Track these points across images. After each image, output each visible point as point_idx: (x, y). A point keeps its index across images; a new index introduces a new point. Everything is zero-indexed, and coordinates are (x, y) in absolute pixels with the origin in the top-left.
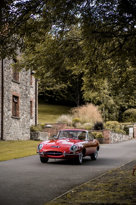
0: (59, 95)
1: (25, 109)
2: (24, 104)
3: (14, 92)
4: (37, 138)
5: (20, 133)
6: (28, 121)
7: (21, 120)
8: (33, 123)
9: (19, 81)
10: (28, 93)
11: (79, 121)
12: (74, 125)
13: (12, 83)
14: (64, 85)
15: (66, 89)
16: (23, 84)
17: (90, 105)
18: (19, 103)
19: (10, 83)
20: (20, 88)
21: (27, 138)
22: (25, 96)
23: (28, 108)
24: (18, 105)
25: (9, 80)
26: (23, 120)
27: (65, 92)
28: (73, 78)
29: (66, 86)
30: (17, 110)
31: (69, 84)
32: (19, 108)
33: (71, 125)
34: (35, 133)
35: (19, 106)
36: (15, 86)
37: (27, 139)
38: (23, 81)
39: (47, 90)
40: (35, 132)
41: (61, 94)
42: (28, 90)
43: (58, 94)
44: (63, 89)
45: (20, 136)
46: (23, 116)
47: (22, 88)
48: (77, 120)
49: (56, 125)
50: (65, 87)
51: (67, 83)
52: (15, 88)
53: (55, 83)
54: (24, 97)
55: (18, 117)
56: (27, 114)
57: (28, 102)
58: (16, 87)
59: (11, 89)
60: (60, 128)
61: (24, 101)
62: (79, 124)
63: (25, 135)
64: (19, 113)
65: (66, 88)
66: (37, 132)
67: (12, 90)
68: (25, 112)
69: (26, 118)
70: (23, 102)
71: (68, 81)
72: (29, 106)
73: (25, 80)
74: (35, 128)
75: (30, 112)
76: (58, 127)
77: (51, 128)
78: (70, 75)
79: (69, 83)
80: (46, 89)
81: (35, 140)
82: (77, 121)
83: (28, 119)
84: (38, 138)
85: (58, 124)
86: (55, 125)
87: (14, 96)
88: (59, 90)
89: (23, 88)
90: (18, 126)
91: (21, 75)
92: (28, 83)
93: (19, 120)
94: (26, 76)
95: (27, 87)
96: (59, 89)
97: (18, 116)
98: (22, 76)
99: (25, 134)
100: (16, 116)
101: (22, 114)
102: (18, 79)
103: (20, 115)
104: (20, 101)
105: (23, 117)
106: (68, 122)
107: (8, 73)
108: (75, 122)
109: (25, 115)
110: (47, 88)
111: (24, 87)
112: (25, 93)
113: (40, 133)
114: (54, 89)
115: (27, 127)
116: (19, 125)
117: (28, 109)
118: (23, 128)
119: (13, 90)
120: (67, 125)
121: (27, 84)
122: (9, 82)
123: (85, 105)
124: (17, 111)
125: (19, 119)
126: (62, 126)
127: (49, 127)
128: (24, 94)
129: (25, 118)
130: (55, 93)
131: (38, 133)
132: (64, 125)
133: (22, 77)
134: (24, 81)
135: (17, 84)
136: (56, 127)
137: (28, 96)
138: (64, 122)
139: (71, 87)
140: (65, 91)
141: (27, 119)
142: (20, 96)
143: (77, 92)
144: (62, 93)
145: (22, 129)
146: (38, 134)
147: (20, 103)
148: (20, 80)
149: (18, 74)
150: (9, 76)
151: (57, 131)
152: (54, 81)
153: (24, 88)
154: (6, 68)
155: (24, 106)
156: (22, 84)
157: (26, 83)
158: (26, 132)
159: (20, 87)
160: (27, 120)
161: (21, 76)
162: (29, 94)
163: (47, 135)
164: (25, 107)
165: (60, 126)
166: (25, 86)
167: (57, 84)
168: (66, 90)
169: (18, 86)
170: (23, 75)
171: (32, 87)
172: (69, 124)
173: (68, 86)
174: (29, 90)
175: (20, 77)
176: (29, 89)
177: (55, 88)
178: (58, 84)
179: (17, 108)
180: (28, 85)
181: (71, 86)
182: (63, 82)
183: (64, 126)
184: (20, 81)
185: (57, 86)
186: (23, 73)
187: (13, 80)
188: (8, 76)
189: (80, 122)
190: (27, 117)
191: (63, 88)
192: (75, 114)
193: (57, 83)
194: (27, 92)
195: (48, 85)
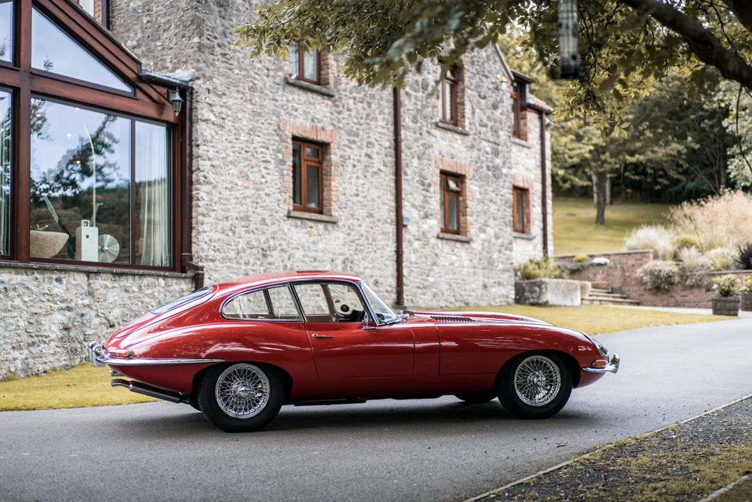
0: (665, 176)
1: (491, 210)
2: (487, 197)
3: (447, 159)
4: (539, 297)
5: (473, 286)
6: (503, 249)
7: (473, 245)
8: (533, 253)
9: (463, 127)
10: (504, 163)
11: (693, 244)
12: (675, 257)
13: (438, 133)
14: (675, 147)
15: (683, 157)
16: (482, 136)
17: (735, 196)
18: (468, 193)
19: (428, 132)
20: (472, 147)
21: (502, 299)
22: (490, 173)
23: (503, 207)
24: (465, 201)
25: (425, 123)
26: (486, 244)
27: (681, 166)
28: (702, 125)
29: (681, 148)
30: (461, 214)
31: (691, 142)
32: (467, 207)
33: (668, 256)
34: (534, 284)
35: (468, 202)
36: (450, 141)
37: (504, 303)
38: (479, 128)
39: (627, 162)
40: (532, 281)
41: (672, 173)
42: (501, 155)
43: (661, 173)
44: (674, 156)
45: (473, 294)
46: (484, 232)
47: (479, 147)
48: (687, 242)
49: (622, 256)
50: (679, 152)
51: (686, 138)
52: (449, 148)
53: (652, 142)
54: (487, 177)
55: (466, 235)
56: (498, 225)
57: (504, 191)
58: (455, 146)
59: (435, 152)
60: (633, 266)
61: (486, 188)
62: (693, 251)
63: (494, 290)
64: (466, 223)
65: (684, 154)
66: (538, 280)
67: (437, 153)
68: (491, 222)
69: (497, 237)
70: (483, 191)
71: (688, 133)
72: (506, 202)
73: (490, 124)
74: (534, 269)
75: (510, 221)
76: (627, 263)
77: (606, 268)
78: (692, 117)
79: (690, 139)
80: (625, 162)
81: (532, 304)
82: (686, 244)
83: (506, 242)
84: (542, 297)
85: (626, 256)
86: (617, 257)
87: (445, 174)
88: (666, 162)
89: (481, 146)
90: (466, 263)
91: (473, 108)
92: (501, 133)
93: (466, 246)
94: (492, 113)
95: (498, 145)
96: (664, 159)
97: (465, 233)
98: (477, 111)
99: (493, 287)
100: (458, 233)
101: (477, 226)
102: (462, 120)
103: (473, 231)
104: (472, 187)
105: (482, 236)
106: (657, 248)
107: (419, 103)
108: (679, 248)
109: (491, 231)
110: (628, 157)
111: (484, 143)
112: (492, 162)
113: (546, 283)
114: (647, 157)
115: (501, 266)
116: (470, 260)
117: (505, 210)
118: (484, 269)
119: (440, 153)
120: (656, 257)
121: (498, 137)
122: (424, 128)
123: (720, 195)
124: (462, 218)
125: (468, 242)
126: (639, 260)
127: (600, 265)
128: (488, 166)
129: (493, 240)
130: (653, 169)
131: (542, 282)
132: (643, 257)
133: (476, 115)
134: (485, 126)
135: (457, 136)
136: (620, 264)
137: (505, 171)
138: (646, 246)
139: (699, 149)
140: (681, 162)
141: (500, 241)
142: (469, 173)
143: (717, 163)
144: (673, 170)
145: (483, 271)
146: (543, 286)
147: (471, 192)
148: (467, 123)
149: (461, 107)
150: (424, 113)
151: (625, 276)
152: (649, 138)
153: (488, 149)
154: (412, 87)
155: (487, 202)
156: (475, 134)
157: (495, 132)
158: (497, 280)
159: (469, 144)
160: (502, 246)
161: (473, 113)
162: (507, 165)
163: (575, 290)
164: (490, 204)
165: (632, 261)
166: (489, 141)
167: (657, 144)
168: (684, 160)
169: (460, 142)
170: (481, 109)
171: (529, 148)
172: (660, 253)
173: (687, 148)
174: (506, 155)
175: (466, 115)
176: (507, 150)
177: (650, 155)
178: (661, 146)
179: (462, 208)
180: (504, 138)
181: (697, 146)
182: (673, 139)
183: (645, 259)
184: (470, 128)
185: (656, 149)
186: (479, 102)
187: (441, 124)
188: (418, 111)
189: (697, 247)
190: (500, 235)
191: (675, 153)
192: (684, 222)
193: (656, 141)
194: (498, 161)
195: (632, 148)
